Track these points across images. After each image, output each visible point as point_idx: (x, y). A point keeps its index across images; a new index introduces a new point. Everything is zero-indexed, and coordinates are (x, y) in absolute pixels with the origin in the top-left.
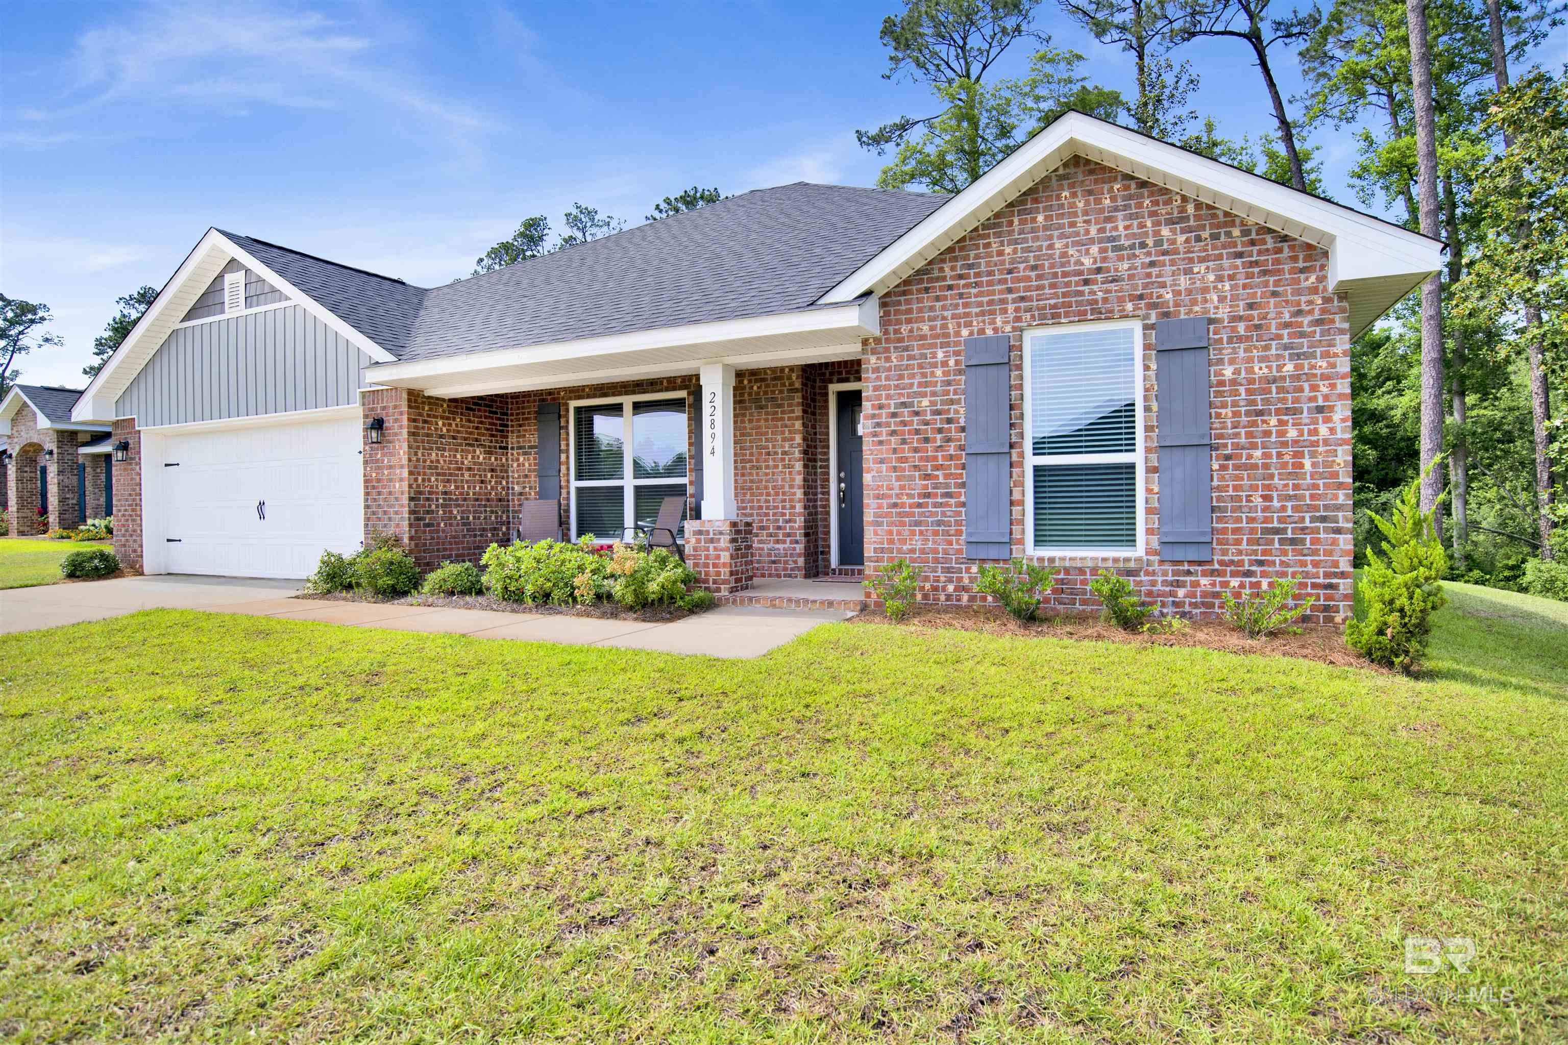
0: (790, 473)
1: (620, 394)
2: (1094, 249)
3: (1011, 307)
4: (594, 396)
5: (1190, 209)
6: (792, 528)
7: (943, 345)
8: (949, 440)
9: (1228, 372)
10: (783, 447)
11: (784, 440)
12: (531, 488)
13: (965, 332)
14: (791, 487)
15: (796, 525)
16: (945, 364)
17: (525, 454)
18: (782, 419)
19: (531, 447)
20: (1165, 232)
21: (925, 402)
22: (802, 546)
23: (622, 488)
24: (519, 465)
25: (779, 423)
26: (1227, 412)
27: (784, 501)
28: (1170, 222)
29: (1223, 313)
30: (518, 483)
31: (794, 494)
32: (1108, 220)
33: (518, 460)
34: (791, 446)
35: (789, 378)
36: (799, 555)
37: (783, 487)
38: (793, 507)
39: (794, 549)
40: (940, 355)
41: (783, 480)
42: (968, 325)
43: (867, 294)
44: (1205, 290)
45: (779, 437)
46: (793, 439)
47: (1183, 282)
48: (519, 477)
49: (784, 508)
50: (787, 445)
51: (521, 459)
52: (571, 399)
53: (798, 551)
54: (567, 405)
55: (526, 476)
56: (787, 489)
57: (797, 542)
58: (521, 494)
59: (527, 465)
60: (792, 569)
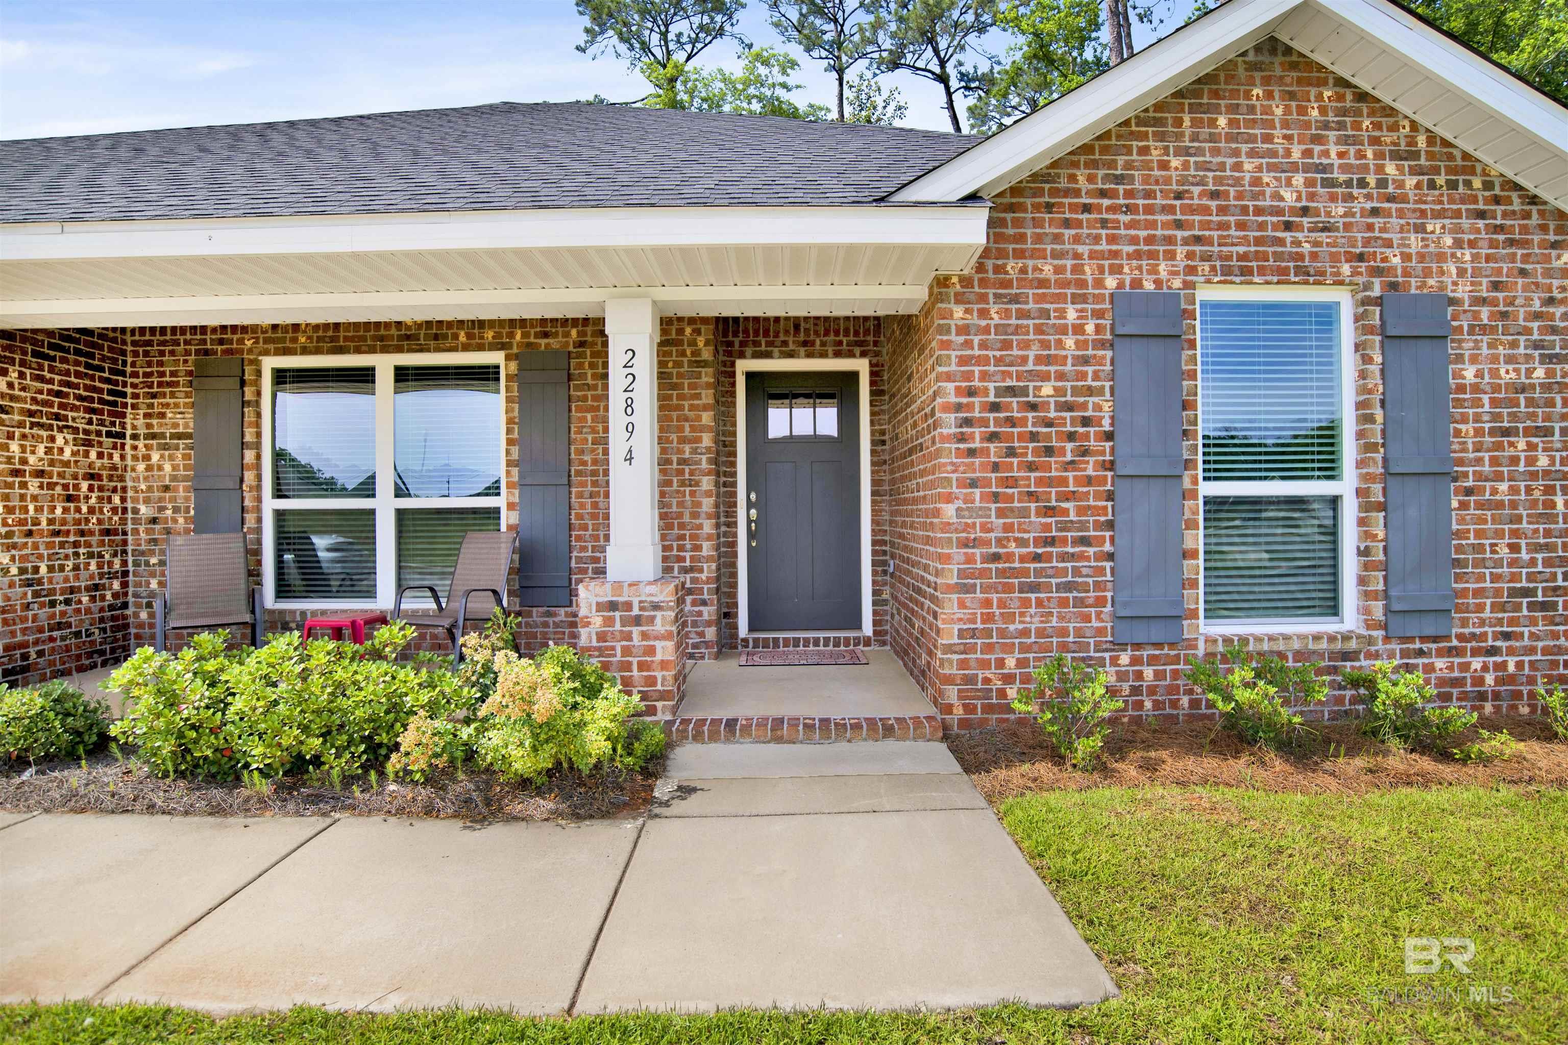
0: (693, 494)
1: (372, 350)
2: (1298, 180)
3: (1181, 251)
4: (317, 351)
5: (1422, 141)
6: (694, 580)
7: (1075, 299)
8: (1085, 452)
9: (1469, 374)
10: (680, 451)
11: (682, 440)
12: (176, 510)
13: (1111, 282)
14: (695, 515)
15: (703, 576)
16: (1078, 329)
17: (165, 447)
18: (680, 408)
19: (179, 436)
20: (1391, 169)
21: (1047, 389)
22: (713, 608)
23: (372, 512)
24: (149, 468)
25: (674, 414)
26: (1467, 428)
27: (682, 538)
28: (1396, 156)
29: (1463, 292)
30: (147, 501)
31: (700, 527)
32: (1318, 139)
33: (147, 458)
34: (694, 451)
35: (693, 343)
36: (709, 624)
37: (680, 515)
38: (698, 548)
39: (700, 614)
40: (1072, 315)
41: (681, 504)
42: (1116, 270)
43: (973, 198)
44: (1441, 257)
45: (674, 437)
46: (699, 440)
47: (1415, 242)
48: (150, 489)
49: (681, 548)
50: (687, 448)
51: (155, 457)
52: (266, 353)
53: (706, 616)
54: (256, 363)
55: (166, 488)
56: (687, 519)
57: (704, 603)
58: (154, 521)
59: (168, 467)
60: (695, 646)
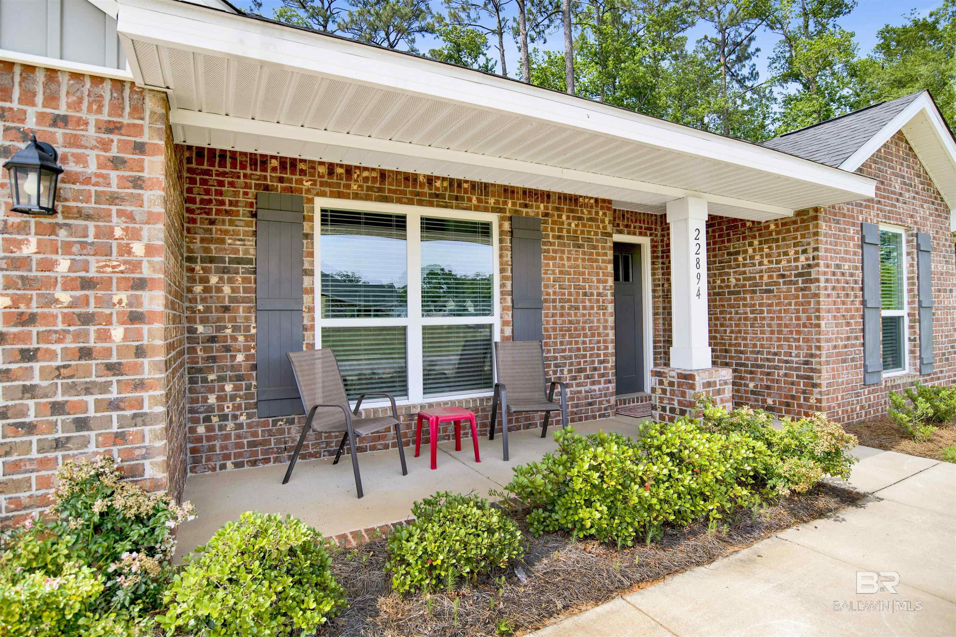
0: (604, 314)
2: (899, 181)
4: (367, 198)
5: (922, 171)
6: (605, 368)
7: (852, 224)
9: (933, 267)
10: (598, 288)
11: (599, 281)
12: (235, 329)
13: (860, 218)
14: (605, 328)
15: (609, 365)
16: (853, 239)
17: (225, 271)
18: (597, 261)
19: (239, 261)
20: (916, 181)
21: (846, 266)
22: (614, 385)
23: (405, 328)
24: (207, 290)
25: (595, 265)
26: (933, 289)
27: (599, 342)
28: (917, 176)
29: (931, 233)
30: (204, 321)
31: (607, 335)
33: (204, 280)
34: (604, 288)
35: (603, 221)
36: (612, 394)
37: (598, 328)
38: (606, 348)
39: (608, 388)
40: (852, 232)
41: (598, 321)
42: (861, 212)
44: (927, 219)
45: (595, 279)
46: (606, 281)
47: (922, 212)
48: (208, 310)
49: (599, 349)
50: (601, 286)
51: (214, 280)
52: (322, 194)
53: (611, 390)
54: (311, 201)
55: (226, 309)
56: (601, 330)
57: (610, 382)
58: (212, 339)
59: (227, 289)
60: (606, 409)
